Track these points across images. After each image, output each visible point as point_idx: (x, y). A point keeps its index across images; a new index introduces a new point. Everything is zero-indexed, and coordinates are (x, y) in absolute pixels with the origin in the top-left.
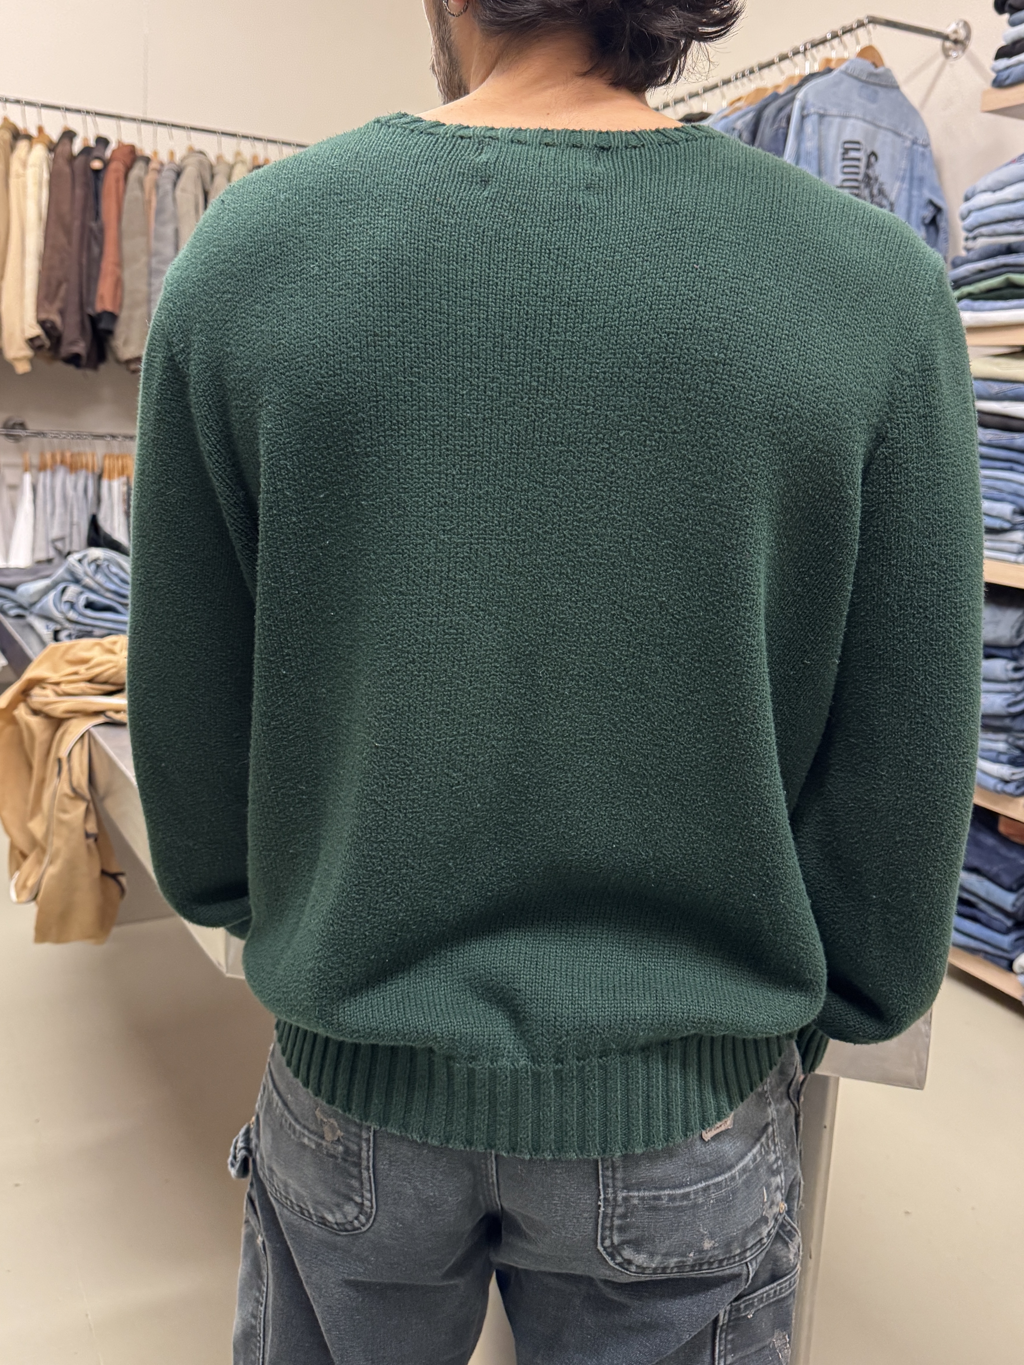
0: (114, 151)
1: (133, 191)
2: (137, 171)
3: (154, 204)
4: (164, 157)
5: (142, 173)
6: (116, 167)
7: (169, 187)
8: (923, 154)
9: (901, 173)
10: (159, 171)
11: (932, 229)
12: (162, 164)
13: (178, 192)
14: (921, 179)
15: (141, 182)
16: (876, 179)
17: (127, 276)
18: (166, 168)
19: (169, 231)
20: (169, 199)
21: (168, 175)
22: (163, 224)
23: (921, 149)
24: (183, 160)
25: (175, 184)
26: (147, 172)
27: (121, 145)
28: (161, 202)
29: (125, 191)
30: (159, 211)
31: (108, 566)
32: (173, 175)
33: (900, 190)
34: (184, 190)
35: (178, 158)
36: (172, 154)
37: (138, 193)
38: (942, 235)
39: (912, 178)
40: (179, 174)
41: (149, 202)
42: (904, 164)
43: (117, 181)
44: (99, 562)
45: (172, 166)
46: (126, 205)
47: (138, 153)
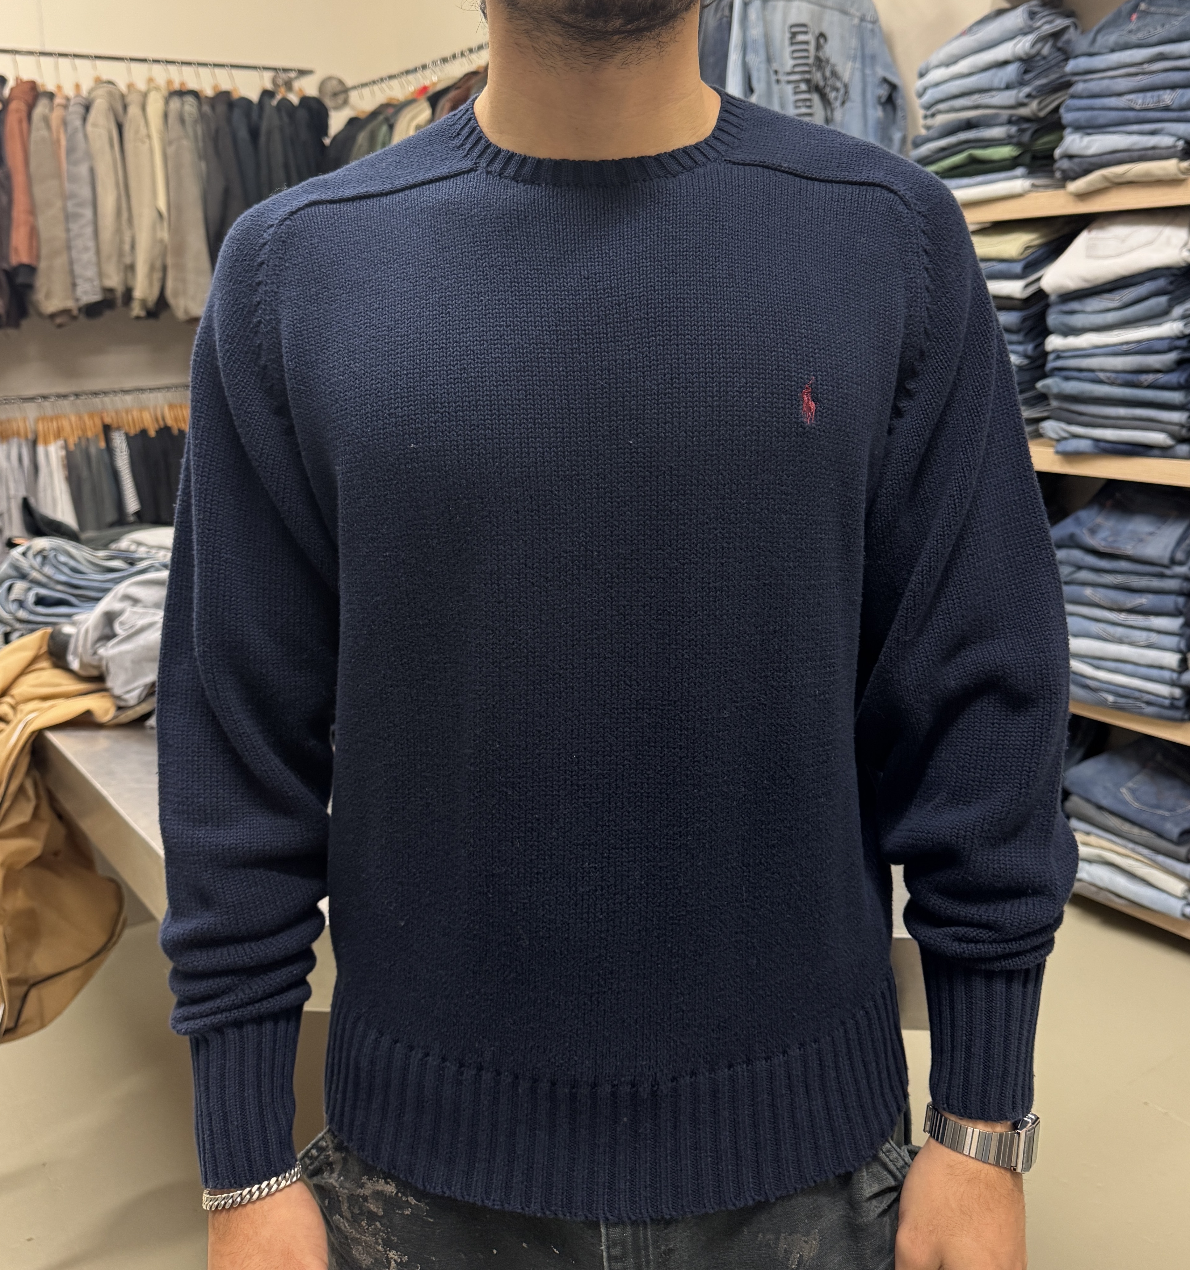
0: (12, 89)
1: (38, 132)
2: (41, 109)
3: (63, 143)
4: (69, 91)
5: (47, 111)
6: (17, 107)
7: (78, 123)
8: (872, 31)
9: (853, 52)
10: (65, 107)
11: (889, 108)
12: (68, 99)
13: (89, 128)
14: (873, 58)
15: (46, 120)
16: (828, 61)
17: (42, 223)
18: (72, 102)
19: (83, 170)
20: (80, 136)
21: (76, 110)
22: (75, 163)
23: (870, 26)
24: (90, 91)
25: (84, 119)
26: (52, 109)
27: (20, 82)
28: (71, 139)
29: (29, 131)
30: (71, 150)
31: (55, 556)
32: (81, 110)
33: (853, 70)
34: (95, 125)
35: (84, 92)
36: (78, 87)
37: (44, 133)
38: (900, 114)
39: (863, 57)
40: (87, 108)
41: (58, 141)
42: (854, 42)
43: (20, 122)
44: (45, 553)
45: (79, 100)
46: (32, 148)
47: (41, 89)
